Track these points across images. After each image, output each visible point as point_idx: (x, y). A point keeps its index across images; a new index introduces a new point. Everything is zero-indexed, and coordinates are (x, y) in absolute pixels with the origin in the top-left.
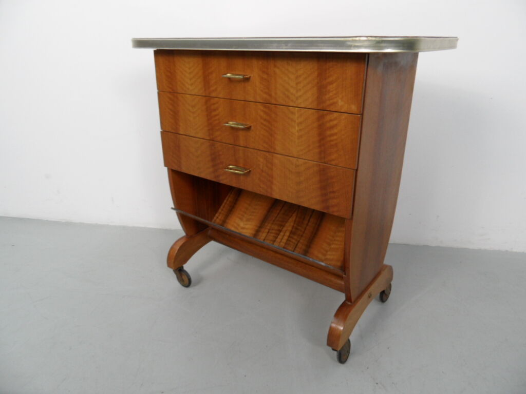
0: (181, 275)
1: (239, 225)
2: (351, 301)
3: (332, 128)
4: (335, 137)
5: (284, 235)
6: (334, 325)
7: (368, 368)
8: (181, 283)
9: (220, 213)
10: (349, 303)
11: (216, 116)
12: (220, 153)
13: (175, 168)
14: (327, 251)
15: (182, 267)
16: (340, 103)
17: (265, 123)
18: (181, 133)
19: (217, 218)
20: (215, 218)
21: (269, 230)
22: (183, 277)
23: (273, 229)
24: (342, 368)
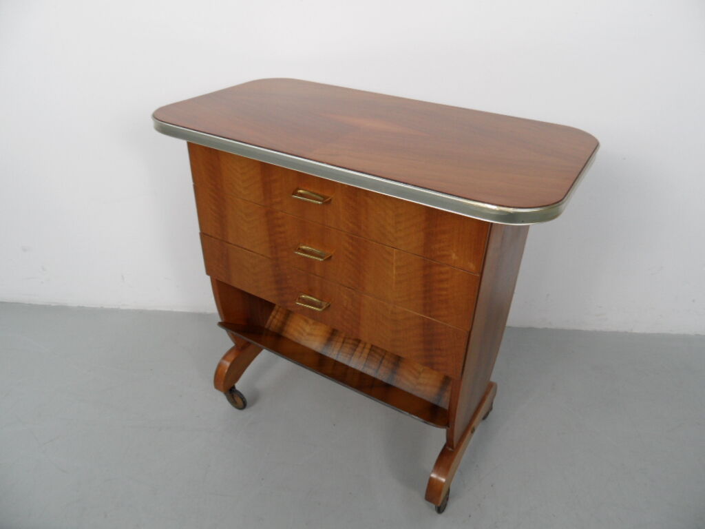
0: (233, 396)
1: (304, 330)
2: (452, 447)
3: (441, 281)
4: (445, 293)
5: (364, 348)
6: (434, 476)
7: (470, 516)
8: (234, 406)
9: (277, 311)
10: (450, 449)
11: (281, 233)
12: (288, 277)
13: (223, 279)
14: (420, 373)
15: (234, 387)
16: (454, 256)
17: (351, 256)
18: (230, 242)
19: (274, 317)
20: (271, 317)
21: (345, 338)
22: (236, 398)
23: (349, 338)
24: (441, 517)
